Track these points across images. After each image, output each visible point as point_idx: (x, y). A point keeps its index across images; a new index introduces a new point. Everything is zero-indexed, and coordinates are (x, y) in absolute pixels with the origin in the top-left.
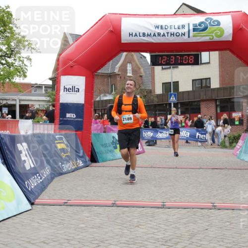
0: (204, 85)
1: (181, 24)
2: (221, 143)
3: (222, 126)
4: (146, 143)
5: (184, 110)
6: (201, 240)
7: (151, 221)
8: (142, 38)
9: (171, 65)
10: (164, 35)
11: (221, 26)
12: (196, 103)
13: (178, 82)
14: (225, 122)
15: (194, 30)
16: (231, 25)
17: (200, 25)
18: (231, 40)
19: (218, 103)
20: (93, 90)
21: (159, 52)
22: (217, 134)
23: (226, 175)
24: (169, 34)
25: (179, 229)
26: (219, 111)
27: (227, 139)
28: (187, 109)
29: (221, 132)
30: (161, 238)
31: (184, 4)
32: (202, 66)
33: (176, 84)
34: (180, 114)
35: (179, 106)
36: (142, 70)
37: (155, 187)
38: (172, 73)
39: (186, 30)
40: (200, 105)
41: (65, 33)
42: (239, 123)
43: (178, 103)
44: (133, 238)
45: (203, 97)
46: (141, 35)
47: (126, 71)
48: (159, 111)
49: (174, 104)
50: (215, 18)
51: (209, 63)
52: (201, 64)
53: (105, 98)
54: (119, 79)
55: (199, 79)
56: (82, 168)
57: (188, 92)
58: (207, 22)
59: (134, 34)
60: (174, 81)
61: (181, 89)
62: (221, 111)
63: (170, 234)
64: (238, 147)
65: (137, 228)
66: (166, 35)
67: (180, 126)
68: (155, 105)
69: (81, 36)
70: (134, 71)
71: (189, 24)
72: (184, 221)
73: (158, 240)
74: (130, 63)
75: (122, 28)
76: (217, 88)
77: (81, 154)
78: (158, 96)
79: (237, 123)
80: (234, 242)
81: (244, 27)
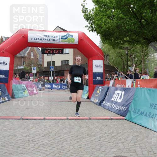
0: (66, 63)
1: (56, 35)
4: (39, 89)
5: (57, 74)
6: (60, 134)
7: (38, 126)
8: (38, 40)
9: (51, 54)
10: (48, 40)
11: (73, 38)
12: (62, 72)
13: (54, 61)
15: (62, 38)
16: (78, 38)
17: (64, 36)
18: (77, 44)
20: (13, 64)
21: (45, 47)
24: (50, 40)
25: (51, 129)
28: (58, 74)
30: (42, 134)
31: (58, 27)
32: (65, 55)
33: (54, 62)
34: (55, 76)
35: (55, 73)
36: (38, 55)
37: (41, 110)
38: (52, 57)
39: (58, 38)
40: (64, 72)
41: (2, 36)
43: (54, 71)
44: (29, 134)
45: (66, 69)
46: (37, 39)
47: (30, 55)
48: (46, 74)
49: (52, 71)
50: (71, 34)
51: (69, 53)
52: (65, 54)
53: (20, 68)
54: (27, 59)
55: (64, 61)
56: (7, 101)
57: (59, 66)
58: (67, 36)
59: (34, 39)
60: (53, 61)
61: (56, 65)
63: (47, 131)
65: (31, 129)
66: (49, 40)
67: (55, 81)
68: (44, 72)
69: (9, 38)
70: (34, 56)
71: (59, 36)
72: (54, 125)
73: (40, 134)
74: (33, 52)
75: (28, 35)
77: (7, 94)
78: (45, 67)
80: (75, 134)
81: (83, 39)
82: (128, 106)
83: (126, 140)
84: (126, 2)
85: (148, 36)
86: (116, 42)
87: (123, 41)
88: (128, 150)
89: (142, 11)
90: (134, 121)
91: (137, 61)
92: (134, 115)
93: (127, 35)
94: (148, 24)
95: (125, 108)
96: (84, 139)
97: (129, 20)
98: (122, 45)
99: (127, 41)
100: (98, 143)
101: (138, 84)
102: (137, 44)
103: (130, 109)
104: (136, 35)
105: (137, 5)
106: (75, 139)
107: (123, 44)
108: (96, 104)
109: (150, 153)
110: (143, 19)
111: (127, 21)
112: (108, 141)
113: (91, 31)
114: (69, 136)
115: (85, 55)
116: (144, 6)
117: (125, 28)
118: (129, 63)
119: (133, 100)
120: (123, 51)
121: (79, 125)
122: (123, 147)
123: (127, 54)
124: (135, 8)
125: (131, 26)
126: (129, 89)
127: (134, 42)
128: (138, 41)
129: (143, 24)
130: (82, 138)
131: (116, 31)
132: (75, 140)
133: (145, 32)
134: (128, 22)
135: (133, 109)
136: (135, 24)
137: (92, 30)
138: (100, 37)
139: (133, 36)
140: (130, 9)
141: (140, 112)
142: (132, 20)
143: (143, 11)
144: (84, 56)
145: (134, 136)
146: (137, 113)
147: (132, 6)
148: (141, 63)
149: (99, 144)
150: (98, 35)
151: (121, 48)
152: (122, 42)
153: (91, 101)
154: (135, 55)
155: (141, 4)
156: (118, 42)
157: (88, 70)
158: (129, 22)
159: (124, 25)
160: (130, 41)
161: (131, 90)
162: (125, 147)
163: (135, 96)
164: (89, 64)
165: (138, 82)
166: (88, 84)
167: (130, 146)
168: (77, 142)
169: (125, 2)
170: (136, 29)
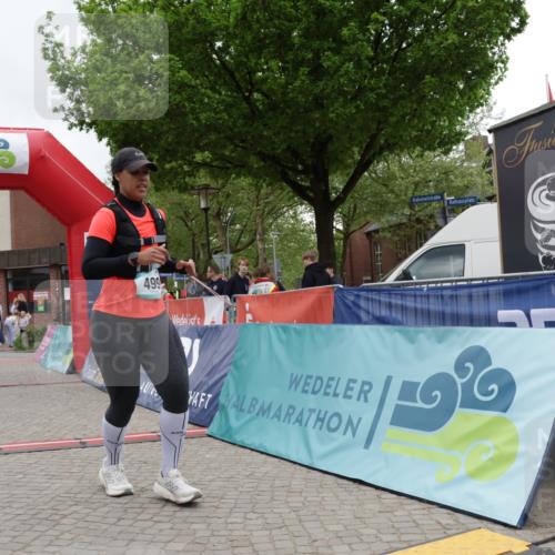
2: (16, 343)
3: (16, 314)
11: (10, 150)
14: (22, 307)
16: (27, 149)
18: (26, 172)
19: (9, 276)
22: (7, 327)
23: (21, 396)
26: (10, 289)
27: (24, 335)
29: (13, 324)
42: (46, 308)
62: (15, 289)
64: (42, 348)
76: (8, 252)
79: (41, 308)
80: (28, 505)
81: (46, 154)
82: (215, 390)
83: (217, 508)
84: (200, 29)
85: (273, 149)
86: (167, 166)
87: (190, 164)
88: (223, 540)
89: (253, 64)
90: (238, 438)
91: (242, 232)
92: (237, 418)
93: (206, 144)
94: (273, 107)
95: (205, 398)
96: (65, 521)
97: (209, 92)
98: (187, 179)
99: (204, 164)
100: (118, 529)
101: (246, 312)
102: (238, 176)
103: (222, 399)
104: (236, 146)
105: (237, 42)
106: (32, 521)
107: (190, 176)
108: (101, 388)
109: (298, 540)
110: (258, 91)
111: (203, 95)
112: (155, 519)
113: (75, 125)
114: (7, 514)
115: (55, 214)
116: (258, 47)
117: (197, 119)
118: (214, 240)
119: (232, 368)
120: (190, 198)
121: (42, 470)
122: (208, 533)
123: (206, 210)
124: (228, 53)
125: (216, 113)
126: (215, 329)
127: (228, 168)
128: (243, 166)
129: (258, 109)
130: (57, 517)
131: (165, 128)
132: (33, 525)
133: (265, 133)
134: (206, 100)
135: (235, 399)
136: (229, 107)
137: (82, 123)
138: (109, 148)
139: (225, 147)
140: (214, 56)
141: (258, 407)
142: (220, 94)
143: (256, 64)
144: (50, 216)
145: (240, 489)
146: (249, 412)
147: (219, 44)
148: (252, 241)
149: (120, 532)
150: (100, 140)
151: (184, 189)
152: (186, 168)
153: (83, 382)
154: (231, 212)
155: (249, 38)
156: (172, 168)
157: (68, 268)
158: (209, 97)
159: (193, 109)
160: (214, 164)
161: (223, 335)
162: (213, 531)
163: (239, 354)
164: (70, 246)
165: (247, 305)
166: (69, 319)
167: (230, 526)
168: (38, 533)
169: (194, 28)
170: (234, 123)
